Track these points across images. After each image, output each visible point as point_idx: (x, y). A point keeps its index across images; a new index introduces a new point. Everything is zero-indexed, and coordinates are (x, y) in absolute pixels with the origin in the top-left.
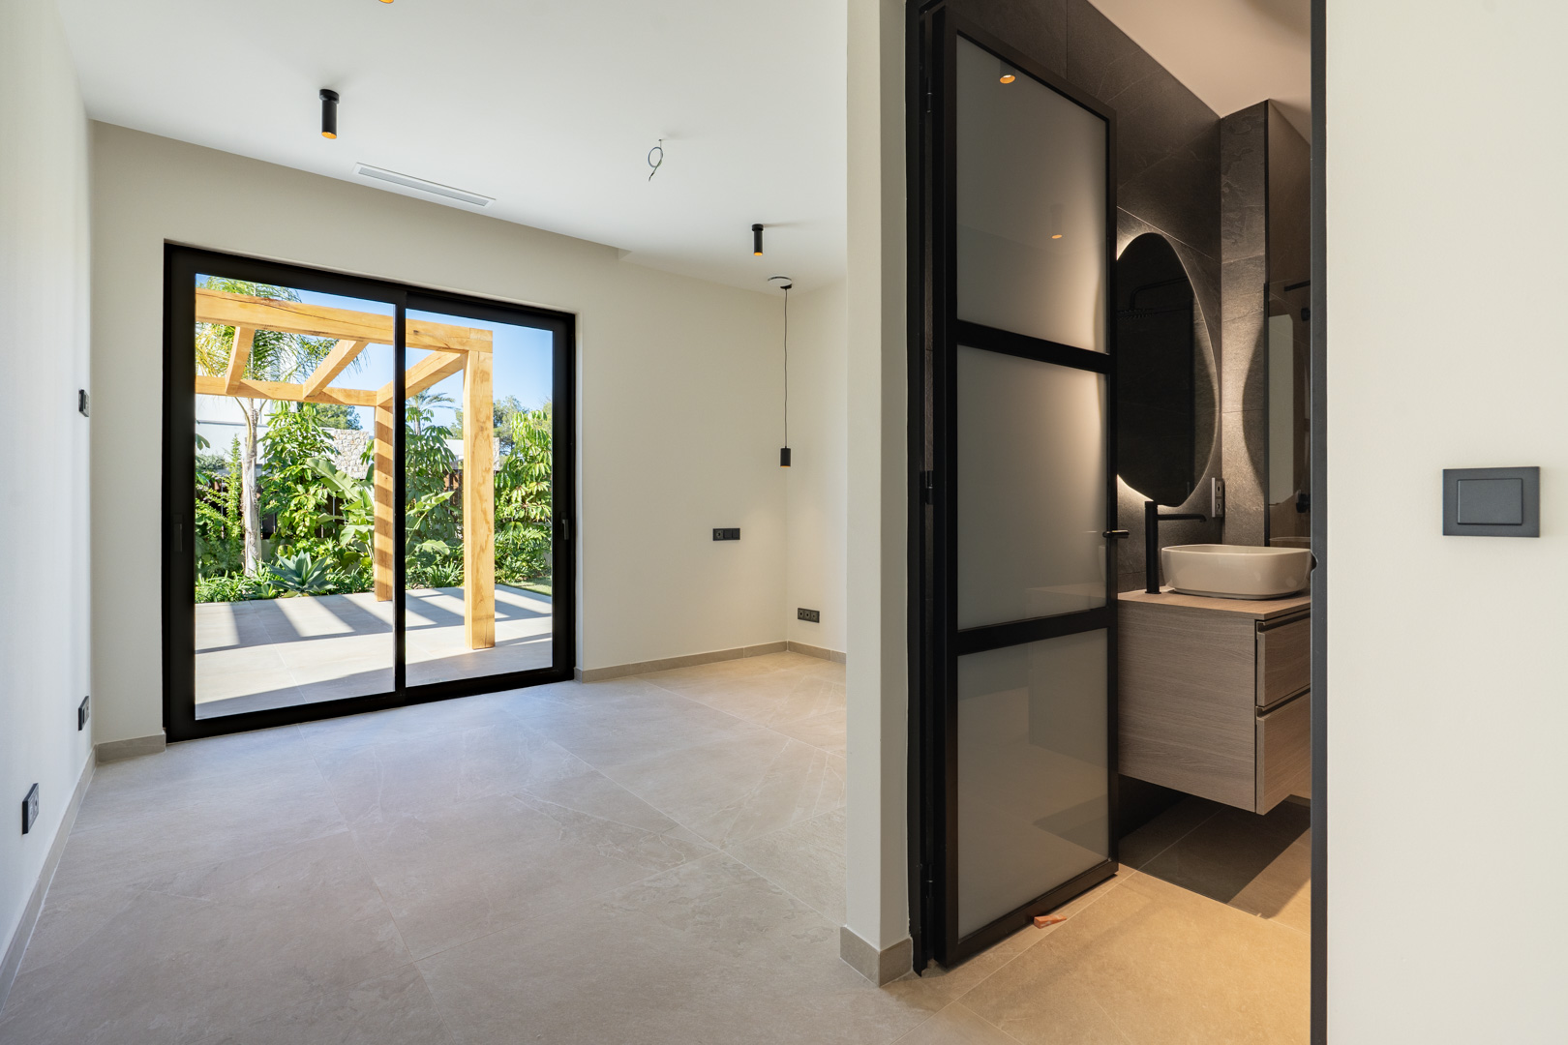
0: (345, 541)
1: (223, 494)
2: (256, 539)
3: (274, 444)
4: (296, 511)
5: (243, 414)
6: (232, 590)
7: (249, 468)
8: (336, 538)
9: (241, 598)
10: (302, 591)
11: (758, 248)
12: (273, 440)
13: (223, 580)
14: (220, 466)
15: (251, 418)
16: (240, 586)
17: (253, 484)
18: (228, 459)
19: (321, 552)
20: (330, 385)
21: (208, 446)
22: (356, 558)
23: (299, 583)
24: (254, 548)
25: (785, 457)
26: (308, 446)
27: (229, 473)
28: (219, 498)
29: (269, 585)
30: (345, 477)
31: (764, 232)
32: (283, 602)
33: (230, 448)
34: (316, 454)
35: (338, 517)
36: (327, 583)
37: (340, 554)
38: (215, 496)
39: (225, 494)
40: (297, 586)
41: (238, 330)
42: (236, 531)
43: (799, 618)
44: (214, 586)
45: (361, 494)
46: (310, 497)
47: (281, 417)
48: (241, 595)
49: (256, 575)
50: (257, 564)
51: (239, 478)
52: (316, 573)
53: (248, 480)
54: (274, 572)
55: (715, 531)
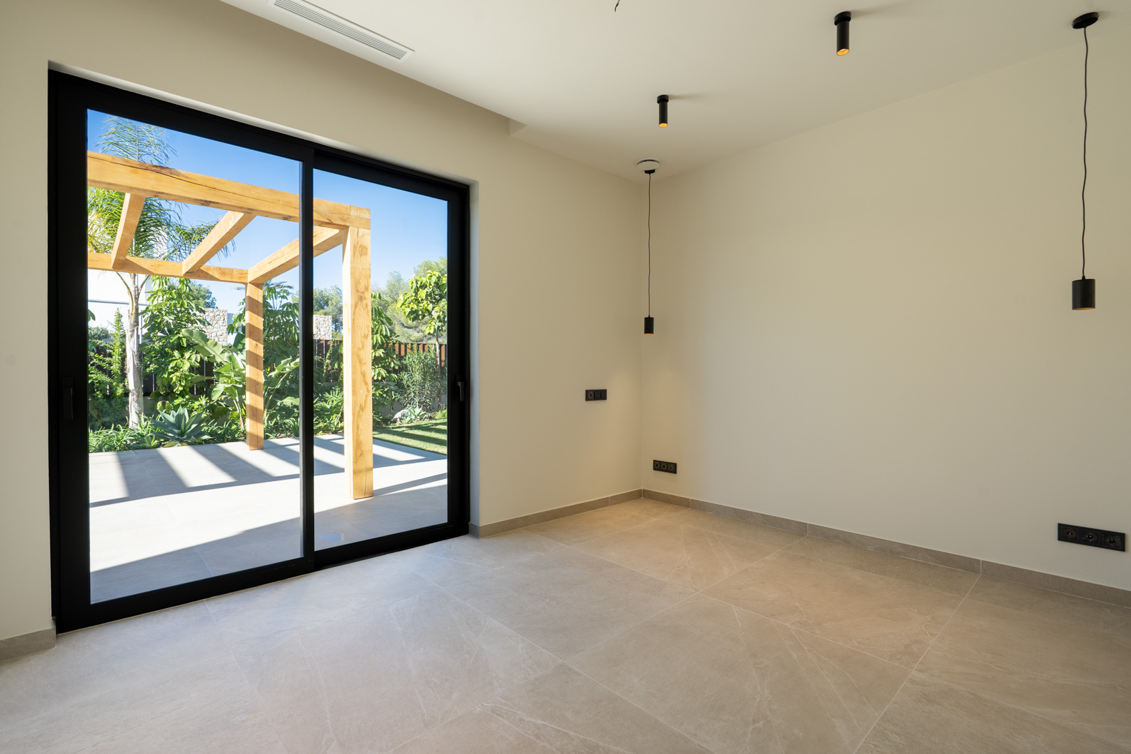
0: (216, 397)
1: (108, 359)
2: (138, 396)
3: (153, 317)
4: (173, 373)
5: (127, 289)
6: (118, 440)
7: (132, 336)
8: (209, 395)
9: (127, 447)
10: (181, 441)
11: (663, 118)
12: (152, 313)
13: (110, 432)
14: (105, 335)
15: (133, 293)
16: (126, 437)
17: (135, 350)
18: (111, 330)
19: (196, 407)
20: (207, 264)
21: (94, 319)
22: (225, 412)
23: (179, 435)
24: (136, 405)
25: (649, 325)
26: (183, 318)
27: (112, 341)
28: (104, 361)
29: (152, 436)
30: (216, 344)
31: (670, 104)
32: (165, 451)
33: (113, 319)
34: (190, 325)
35: (209, 378)
36: (203, 434)
37: (211, 408)
38: (101, 360)
39: (110, 359)
40: (176, 437)
41: (128, 197)
42: (120, 391)
43: (654, 469)
44: (101, 437)
45: (230, 358)
46: (185, 361)
47: (160, 294)
48: (126, 445)
49: (139, 428)
50: (139, 417)
51: (123, 344)
52: (194, 426)
53: (131, 347)
54: (156, 425)
55: (587, 392)
